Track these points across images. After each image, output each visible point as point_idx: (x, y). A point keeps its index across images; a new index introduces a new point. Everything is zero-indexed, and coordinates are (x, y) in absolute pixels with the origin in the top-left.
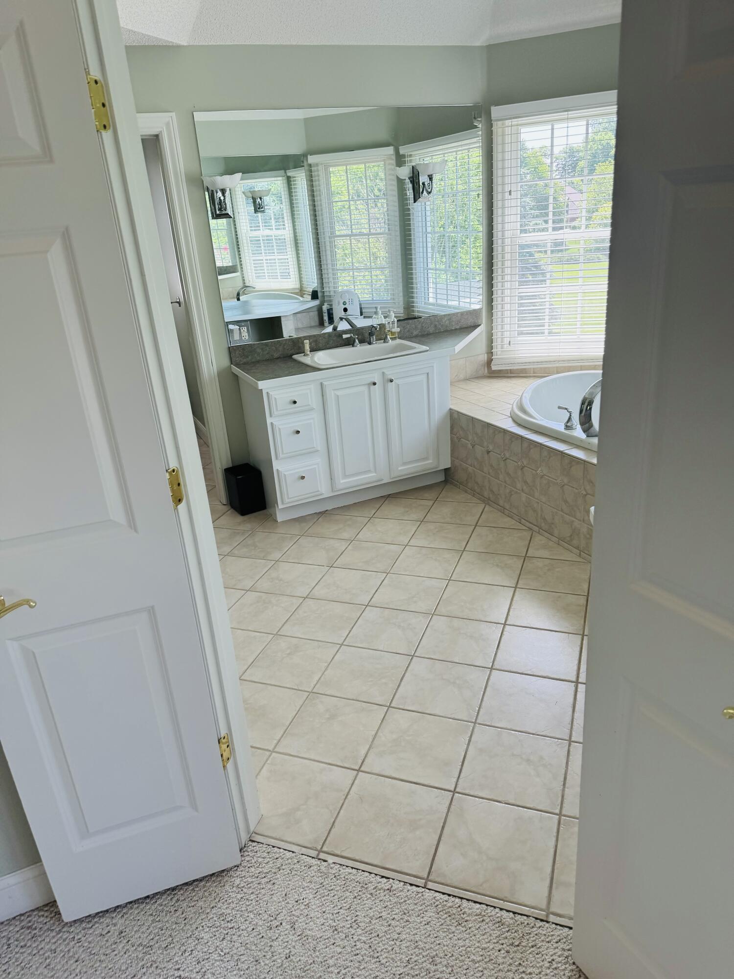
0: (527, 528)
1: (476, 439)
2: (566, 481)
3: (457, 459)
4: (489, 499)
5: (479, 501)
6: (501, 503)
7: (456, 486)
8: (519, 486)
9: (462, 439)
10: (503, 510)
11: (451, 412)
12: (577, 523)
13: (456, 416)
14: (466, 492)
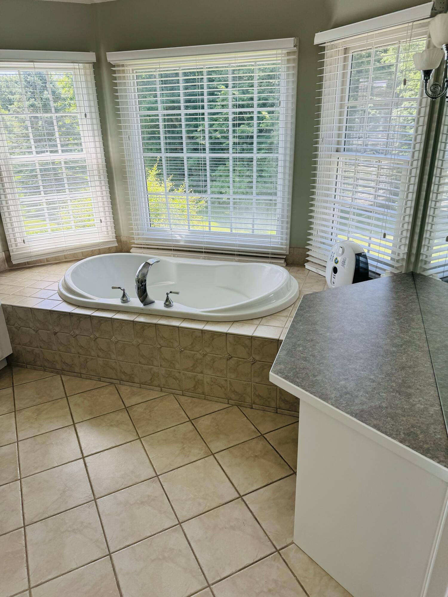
0: (109, 384)
1: (38, 325)
2: (140, 341)
4: (63, 370)
6: (77, 370)
7: (22, 367)
8: (93, 353)
9: (21, 328)
10: (80, 375)
12: (155, 369)
13: (10, 309)
14: (35, 369)
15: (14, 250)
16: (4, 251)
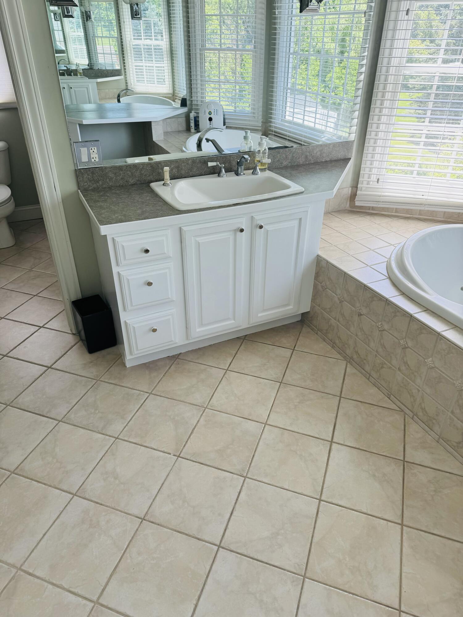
0: (399, 409)
1: (345, 295)
3: (319, 306)
4: (352, 358)
5: (339, 356)
6: (367, 368)
7: (312, 329)
8: (394, 362)
9: (327, 290)
10: (368, 376)
11: (319, 260)
13: (323, 264)
14: (324, 340)
15: (364, 189)
16: (352, 187)
